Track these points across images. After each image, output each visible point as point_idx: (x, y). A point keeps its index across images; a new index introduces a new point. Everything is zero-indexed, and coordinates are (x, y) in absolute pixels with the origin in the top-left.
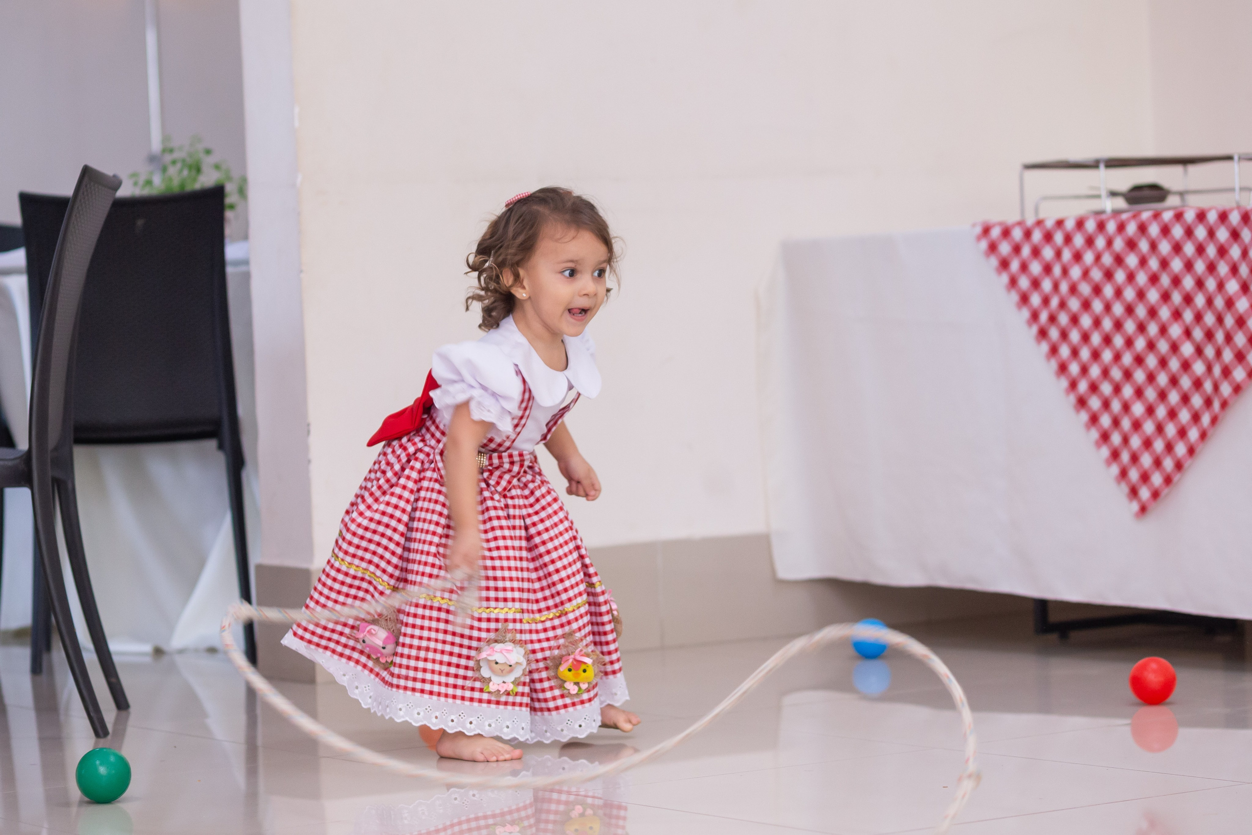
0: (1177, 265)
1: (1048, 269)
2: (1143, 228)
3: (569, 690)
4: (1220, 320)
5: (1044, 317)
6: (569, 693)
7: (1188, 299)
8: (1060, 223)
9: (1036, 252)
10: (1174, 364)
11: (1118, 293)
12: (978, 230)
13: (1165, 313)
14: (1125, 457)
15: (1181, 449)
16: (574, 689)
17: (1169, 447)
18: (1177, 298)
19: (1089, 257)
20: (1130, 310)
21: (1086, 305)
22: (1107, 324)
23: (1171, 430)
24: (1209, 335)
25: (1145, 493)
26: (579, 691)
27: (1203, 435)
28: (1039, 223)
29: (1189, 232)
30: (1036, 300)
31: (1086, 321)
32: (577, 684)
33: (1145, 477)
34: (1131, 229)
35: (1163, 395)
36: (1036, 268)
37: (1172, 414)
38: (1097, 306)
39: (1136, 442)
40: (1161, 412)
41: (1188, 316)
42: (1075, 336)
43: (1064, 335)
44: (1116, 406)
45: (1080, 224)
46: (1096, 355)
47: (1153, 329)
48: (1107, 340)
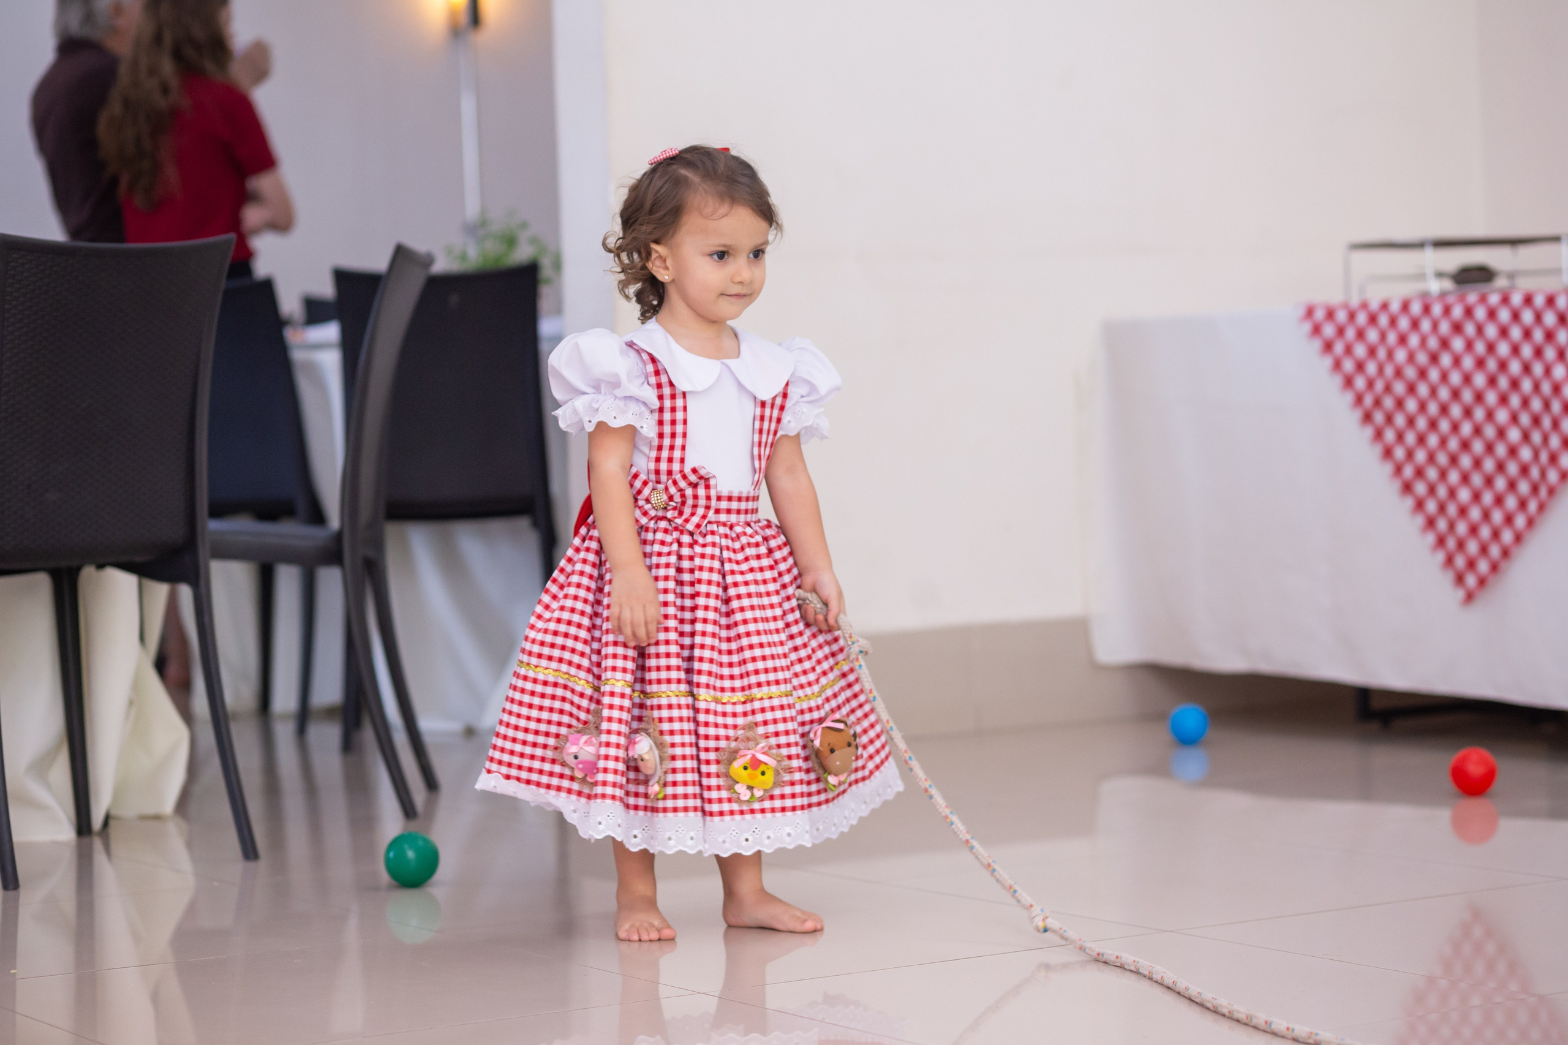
0: (1503, 349)
1: (1372, 352)
2: (1469, 312)
3: (739, 794)
4: (1547, 405)
5: (1368, 400)
6: (738, 798)
7: (1515, 384)
8: (1385, 306)
9: (1361, 335)
10: (1501, 450)
11: (1444, 377)
12: (1301, 312)
13: (1491, 398)
14: (1451, 543)
15: (1507, 536)
16: (745, 795)
17: (1496, 534)
18: (1503, 383)
19: (1414, 340)
20: (1456, 394)
21: (1411, 389)
22: (1433, 409)
23: (1497, 517)
24: (1536, 421)
25: (1471, 580)
26: (751, 798)
27: (1530, 523)
28: (1364, 305)
29: (1516, 316)
30: (1360, 383)
31: (1411, 405)
32: (750, 788)
33: (1471, 564)
34: (1457, 312)
35: (1489, 481)
36: (1360, 351)
37: (1499, 501)
38: (1423, 390)
39: (1462, 528)
40: (1488, 498)
41: (1515, 401)
42: (1400, 420)
43: (1389, 419)
44: (1442, 491)
45: (1405, 306)
46: (1421, 440)
47: (1479, 414)
48: (1433, 425)
